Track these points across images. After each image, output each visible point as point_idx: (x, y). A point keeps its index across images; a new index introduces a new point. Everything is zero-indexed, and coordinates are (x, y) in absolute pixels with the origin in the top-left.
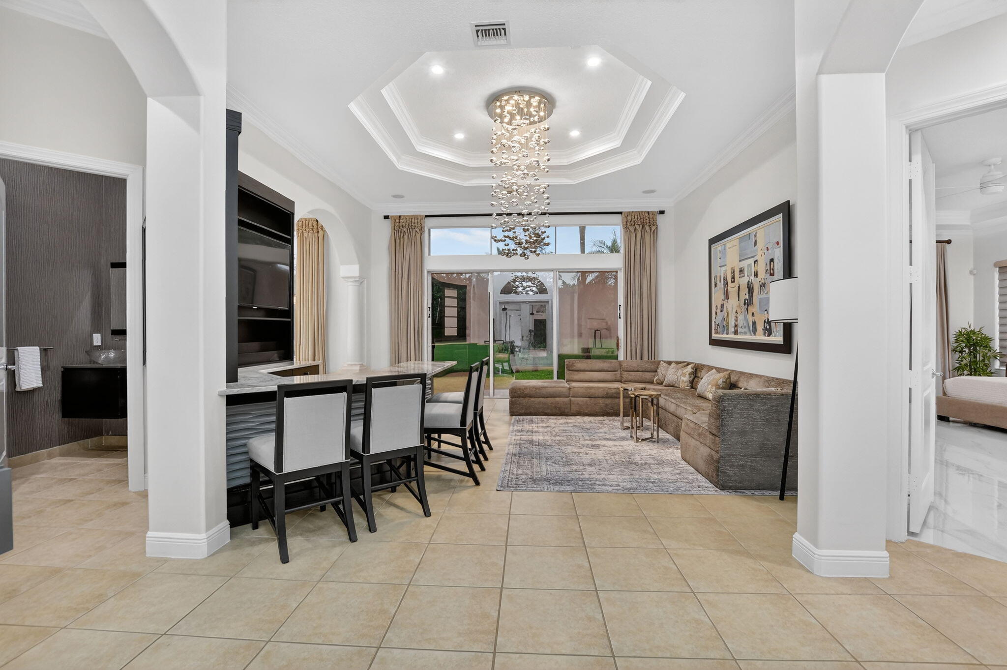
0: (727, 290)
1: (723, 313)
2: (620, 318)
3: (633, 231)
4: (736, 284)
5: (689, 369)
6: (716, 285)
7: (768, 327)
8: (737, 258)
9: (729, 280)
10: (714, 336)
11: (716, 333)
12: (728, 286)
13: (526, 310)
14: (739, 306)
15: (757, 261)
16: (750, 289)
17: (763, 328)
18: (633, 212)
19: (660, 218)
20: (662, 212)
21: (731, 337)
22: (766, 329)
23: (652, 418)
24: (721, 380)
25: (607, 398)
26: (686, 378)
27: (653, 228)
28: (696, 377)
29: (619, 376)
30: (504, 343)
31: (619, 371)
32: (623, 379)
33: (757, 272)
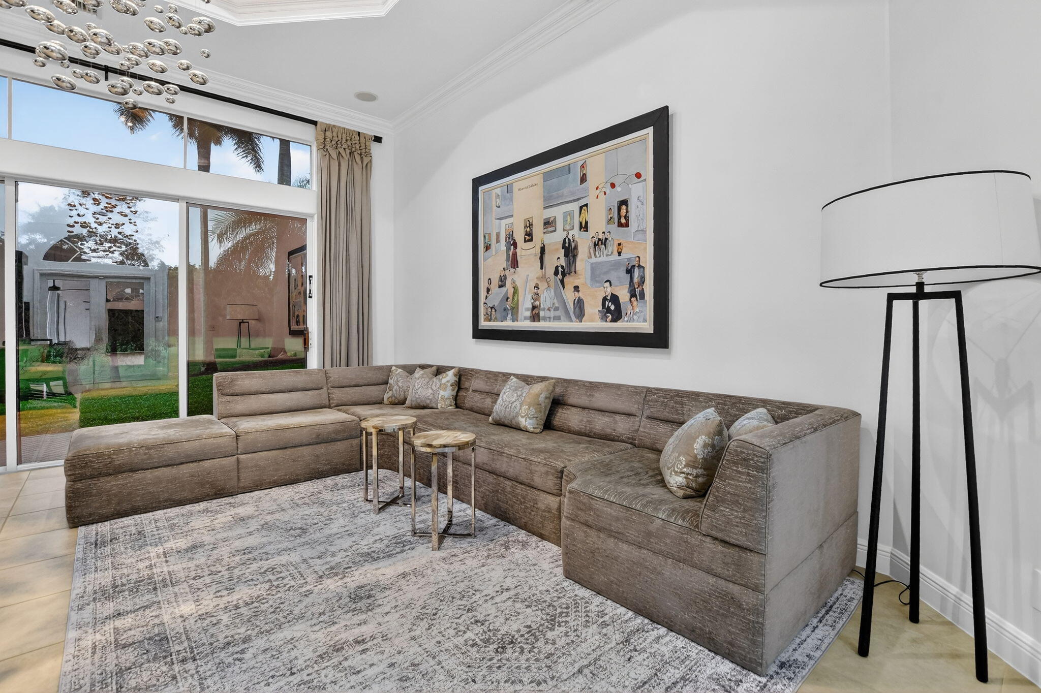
0: (515, 255)
1: (504, 289)
2: (310, 297)
3: (334, 156)
4: (537, 244)
5: (450, 377)
6: (487, 248)
7: (613, 308)
8: (540, 203)
9: (519, 237)
10: (484, 324)
11: (489, 319)
12: (516, 247)
13: (98, 294)
14: (543, 278)
15: (586, 205)
16: (570, 250)
17: (600, 308)
18: (334, 126)
19: (375, 147)
20: (378, 139)
21: (524, 324)
22: (608, 310)
23: (401, 468)
24: (543, 396)
25: (317, 443)
26: (447, 393)
27: (366, 160)
28: (459, 389)
29: (325, 396)
30: (51, 345)
31: (325, 389)
32: (334, 402)
33: (586, 223)
